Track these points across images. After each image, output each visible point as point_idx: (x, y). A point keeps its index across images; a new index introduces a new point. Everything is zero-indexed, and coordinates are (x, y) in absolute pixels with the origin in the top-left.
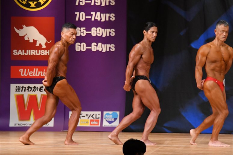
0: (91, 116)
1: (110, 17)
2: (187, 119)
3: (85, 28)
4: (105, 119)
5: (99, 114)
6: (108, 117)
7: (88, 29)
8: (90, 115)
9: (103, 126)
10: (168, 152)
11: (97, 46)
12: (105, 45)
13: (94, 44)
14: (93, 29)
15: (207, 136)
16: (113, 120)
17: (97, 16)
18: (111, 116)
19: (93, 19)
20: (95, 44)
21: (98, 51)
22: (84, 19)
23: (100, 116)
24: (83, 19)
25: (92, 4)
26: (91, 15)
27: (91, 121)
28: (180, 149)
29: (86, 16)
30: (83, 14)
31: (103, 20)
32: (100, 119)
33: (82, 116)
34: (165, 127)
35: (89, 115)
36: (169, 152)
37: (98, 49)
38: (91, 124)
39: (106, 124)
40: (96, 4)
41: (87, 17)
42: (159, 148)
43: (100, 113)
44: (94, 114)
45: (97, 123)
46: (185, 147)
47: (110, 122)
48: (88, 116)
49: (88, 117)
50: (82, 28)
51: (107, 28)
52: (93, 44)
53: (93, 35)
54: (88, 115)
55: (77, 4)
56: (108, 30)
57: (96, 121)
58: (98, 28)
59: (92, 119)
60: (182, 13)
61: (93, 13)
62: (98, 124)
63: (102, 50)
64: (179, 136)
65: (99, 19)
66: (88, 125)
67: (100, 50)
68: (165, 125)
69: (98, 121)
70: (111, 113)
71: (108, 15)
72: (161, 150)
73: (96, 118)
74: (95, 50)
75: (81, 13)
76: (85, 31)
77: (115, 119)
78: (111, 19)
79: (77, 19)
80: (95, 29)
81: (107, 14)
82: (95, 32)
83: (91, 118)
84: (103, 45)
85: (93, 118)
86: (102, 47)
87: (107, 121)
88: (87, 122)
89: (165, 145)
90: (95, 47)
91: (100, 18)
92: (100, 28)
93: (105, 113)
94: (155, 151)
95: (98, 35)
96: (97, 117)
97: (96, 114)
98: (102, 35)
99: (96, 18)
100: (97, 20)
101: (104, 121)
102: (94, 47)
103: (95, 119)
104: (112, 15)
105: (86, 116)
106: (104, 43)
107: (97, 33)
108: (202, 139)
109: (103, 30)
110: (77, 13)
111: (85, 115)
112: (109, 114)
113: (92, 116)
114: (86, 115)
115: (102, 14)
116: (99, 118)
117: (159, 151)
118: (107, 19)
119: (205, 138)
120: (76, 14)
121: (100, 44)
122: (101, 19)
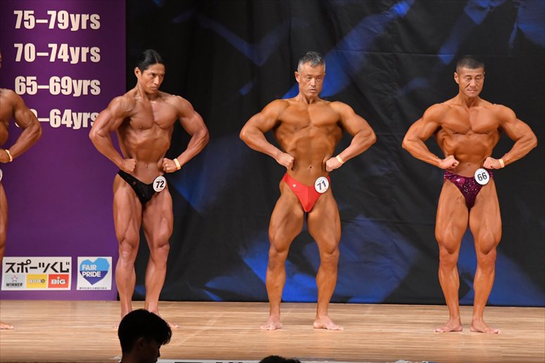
0: (49, 268)
1: (89, 55)
2: (256, 272)
3: (35, 78)
4: (81, 272)
5: (67, 263)
6: (87, 268)
7: (43, 80)
8: (49, 264)
9: (78, 289)
10: (214, 342)
11: (61, 116)
12: (80, 114)
13: (54, 113)
14: (52, 79)
15: (296, 307)
16: (98, 274)
17: (62, 52)
18: (94, 267)
19: (52, 59)
20: (58, 112)
21: (63, 126)
22: (33, 59)
23: (70, 267)
24: (31, 58)
25: (52, 26)
26: (50, 50)
27: (51, 277)
28: (240, 335)
29: (36, 51)
30: (31, 47)
31: (75, 61)
32: (70, 273)
33: (31, 268)
34: (207, 289)
35: (46, 266)
36: (217, 341)
37: (64, 122)
38: (50, 285)
39: (83, 284)
40: (60, 26)
41: (39, 54)
42: (197, 333)
43: (69, 259)
44: (56, 263)
45: (64, 283)
46: (252, 331)
47: (93, 280)
48: (43, 266)
49: (44, 268)
50: (29, 78)
51: (83, 79)
52: (52, 112)
53: (52, 92)
54: (43, 264)
55: (18, 26)
56: (86, 83)
57: (62, 277)
58: (64, 79)
59: (54, 273)
60: (243, 46)
61: (54, 46)
62: (66, 285)
63: (73, 125)
64: (239, 308)
65: (65, 59)
66: (45, 287)
67: (69, 125)
68: (210, 285)
69: (66, 278)
70: (93, 259)
71: (85, 50)
72: (200, 337)
73: (62, 271)
74: (58, 125)
75: (27, 46)
76: (35, 84)
77: (104, 274)
78: (92, 59)
79: (18, 59)
80: (57, 79)
81: (83, 49)
82: (59, 85)
83: (50, 271)
84: (74, 114)
85: (56, 271)
86: (72, 119)
87: (85, 277)
88: (43, 281)
89: (209, 328)
90: (58, 118)
91: (68, 57)
92: (69, 79)
93: (80, 260)
94: (188, 341)
95: (64, 92)
96: (64, 269)
97: (61, 263)
98: (73, 92)
99: (60, 57)
100: (62, 59)
101: (80, 277)
102: (55, 119)
103: (60, 273)
104: (95, 51)
105: (40, 266)
106: (76, 110)
107: (61, 88)
108: (287, 313)
109: (75, 81)
110: (20, 46)
111: (38, 266)
112: (88, 263)
113: (52, 267)
114: (40, 264)
115: (72, 49)
116: (68, 271)
117: (196, 340)
118: (84, 59)
119: (292, 312)
120: (17, 48)
121: (68, 112)
122: (70, 59)
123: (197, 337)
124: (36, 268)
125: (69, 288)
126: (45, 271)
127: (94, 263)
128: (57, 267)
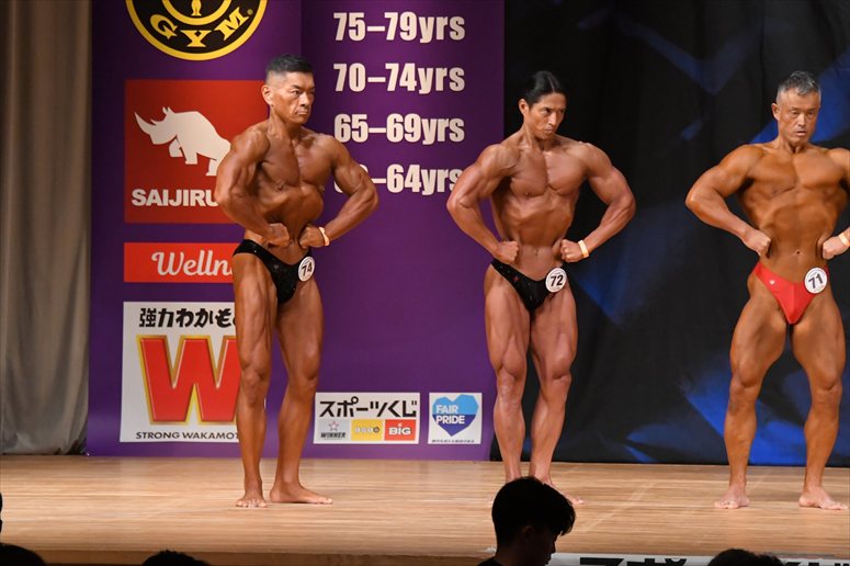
1: (447, 80)
2: (707, 418)
3: (364, 117)
4: (435, 416)
5: (414, 403)
6: (444, 410)
7: (377, 119)
8: (385, 404)
10: (642, 526)
11: (404, 175)
12: (433, 172)
13: (394, 170)
14: (391, 118)
15: (771, 474)
16: (460, 420)
17: (407, 77)
18: (454, 409)
19: (391, 87)
20: (400, 169)
21: (407, 190)
22: (361, 87)
23: (417, 408)
24: (358, 86)
25: (391, 36)
26: (387, 74)
27: (389, 423)
28: (684, 515)
29: (367, 76)
30: (358, 69)
31: (425, 89)
32: (417, 418)
33: (358, 409)
34: (631, 444)
35: (380, 406)
36: (646, 526)
37: (408, 185)
38: (388, 437)
39: (437, 435)
40: (404, 36)
41: (371, 80)
42: (614, 512)
43: (416, 396)
44: (396, 402)
45: (409, 432)
46: (701, 510)
47: (452, 429)
48: (377, 407)
49: (378, 411)
50: (356, 117)
51: (437, 117)
52: (391, 169)
53: (391, 138)
54: (377, 403)
55: (340, 36)
56: (443, 123)
57: (405, 424)
58: (409, 117)
59: (393, 417)
61: (393, 67)
62: (412, 437)
63: (422, 189)
65: (411, 86)
66: (380, 440)
67: (416, 189)
68: (633, 437)
69: (412, 425)
70: (453, 396)
71: (441, 73)
72: (619, 519)
73: (405, 415)
74: (399, 189)
75: (354, 67)
76: (364, 126)
77: (469, 419)
78: (452, 86)
79: (340, 87)
80: (399, 117)
81: (439, 70)
82: (401, 128)
83: (387, 415)
84: (424, 172)
85: (397, 415)
86: (421, 180)
87: (440, 423)
88: (376, 430)
89: (633, 504)
90: (400, 178)
91: (415, 83)
92: (416, 117)
93: (434, 397)
94: (601, 525)
95: (409, 138)
96: (409, 411)
97: (404, 403)
98: (423, 137)
99: (402, 83)
100: (406, 87)
101: (433, 424)
102: (395, 179)
103: (402, 418)
104: (457, 73)
105: (372, 407)
106: (427, 165)
107: (405, 132)
108: (758, 483)
109: (425, 121)
110: (342, 67)
111: (368, 406)
112: (446, 403)
113: (391, 409)
114: (372, 403)
115: (421, 71)
116: (414, 414)
117: (614, 523)
118: (440, 87)
119: (766, 480)
120: (338, 70)
121: (414, 169)
122: (418, 87)
123: (613, 519)
124: (366, 409)
125: (416, 441)
126: (379, 415)
127: (455, 402)
128: (398, 409)
